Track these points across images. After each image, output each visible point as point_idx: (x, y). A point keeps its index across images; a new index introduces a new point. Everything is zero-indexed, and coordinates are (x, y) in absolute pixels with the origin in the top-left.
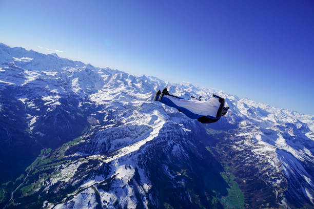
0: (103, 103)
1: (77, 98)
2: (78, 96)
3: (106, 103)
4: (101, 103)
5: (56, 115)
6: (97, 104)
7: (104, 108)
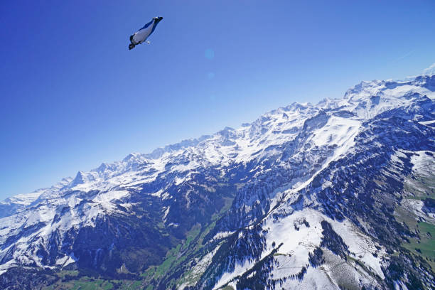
0: (252, 158)
1: (218, 169)
2: (220, 165)
3: (256, 156)
4: (249, 160)
5: (187, 194)
6: (244, 163)
7: (255, 163)
